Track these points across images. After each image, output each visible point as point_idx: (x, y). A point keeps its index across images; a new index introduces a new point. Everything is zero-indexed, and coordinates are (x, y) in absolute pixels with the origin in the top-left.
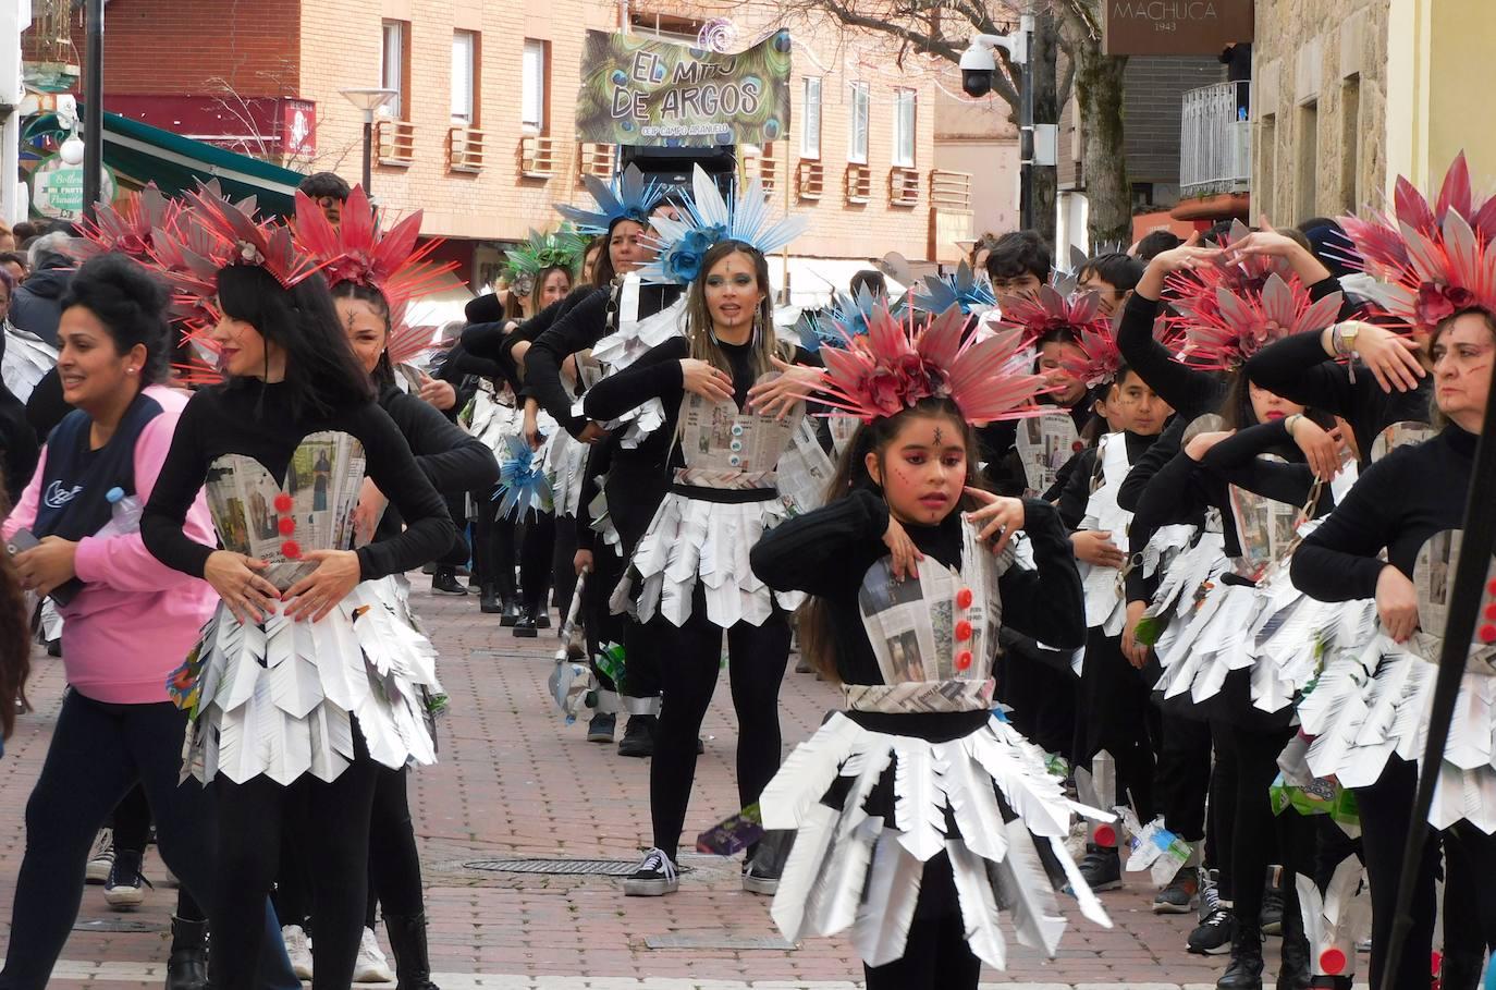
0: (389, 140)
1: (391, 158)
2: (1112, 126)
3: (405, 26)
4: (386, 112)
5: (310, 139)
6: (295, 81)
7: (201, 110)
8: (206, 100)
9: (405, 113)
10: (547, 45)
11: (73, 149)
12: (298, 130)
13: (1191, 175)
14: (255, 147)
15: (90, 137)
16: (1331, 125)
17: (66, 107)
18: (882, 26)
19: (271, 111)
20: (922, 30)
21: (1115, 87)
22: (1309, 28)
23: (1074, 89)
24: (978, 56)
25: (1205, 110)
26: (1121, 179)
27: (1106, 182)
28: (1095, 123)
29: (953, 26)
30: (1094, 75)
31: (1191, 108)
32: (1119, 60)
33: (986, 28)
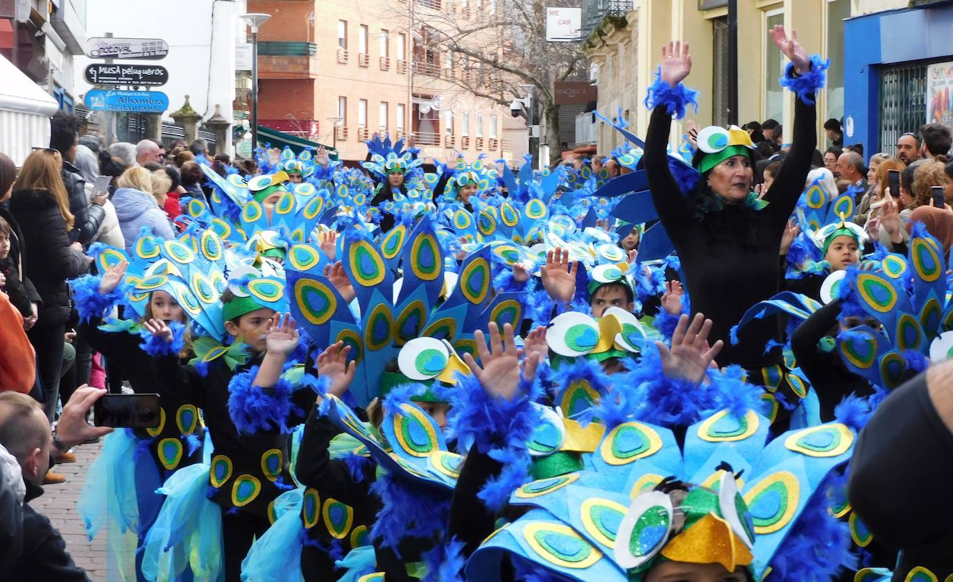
0: (341, 133)
1: (342, 137)
2: (556, 125)
3: (345, 98)
4: (340, 123)
5: (317, 132)
6: (313, 115)
7: (285, 124)
8: (287, 121)
9: (345, 124)
11: (248, 136)
12: (314, 129)
13: (579, 139)
14: (301, 135)
15: (254, 133)
17: (246, 124)
18: (487, 96)
19: (306, 124)
20: (499, 98)
21: (557, 114)
22: (614, 96)
23: (544, 115)
24: (515, 105)
25: (583, 120)
26: (559, 141)
27: (554, 143)
28: (550, 125)
29: (508, 96)
30: (550, 110)
31: (579, 120)
32: (558, 106)
33: (518, 97)
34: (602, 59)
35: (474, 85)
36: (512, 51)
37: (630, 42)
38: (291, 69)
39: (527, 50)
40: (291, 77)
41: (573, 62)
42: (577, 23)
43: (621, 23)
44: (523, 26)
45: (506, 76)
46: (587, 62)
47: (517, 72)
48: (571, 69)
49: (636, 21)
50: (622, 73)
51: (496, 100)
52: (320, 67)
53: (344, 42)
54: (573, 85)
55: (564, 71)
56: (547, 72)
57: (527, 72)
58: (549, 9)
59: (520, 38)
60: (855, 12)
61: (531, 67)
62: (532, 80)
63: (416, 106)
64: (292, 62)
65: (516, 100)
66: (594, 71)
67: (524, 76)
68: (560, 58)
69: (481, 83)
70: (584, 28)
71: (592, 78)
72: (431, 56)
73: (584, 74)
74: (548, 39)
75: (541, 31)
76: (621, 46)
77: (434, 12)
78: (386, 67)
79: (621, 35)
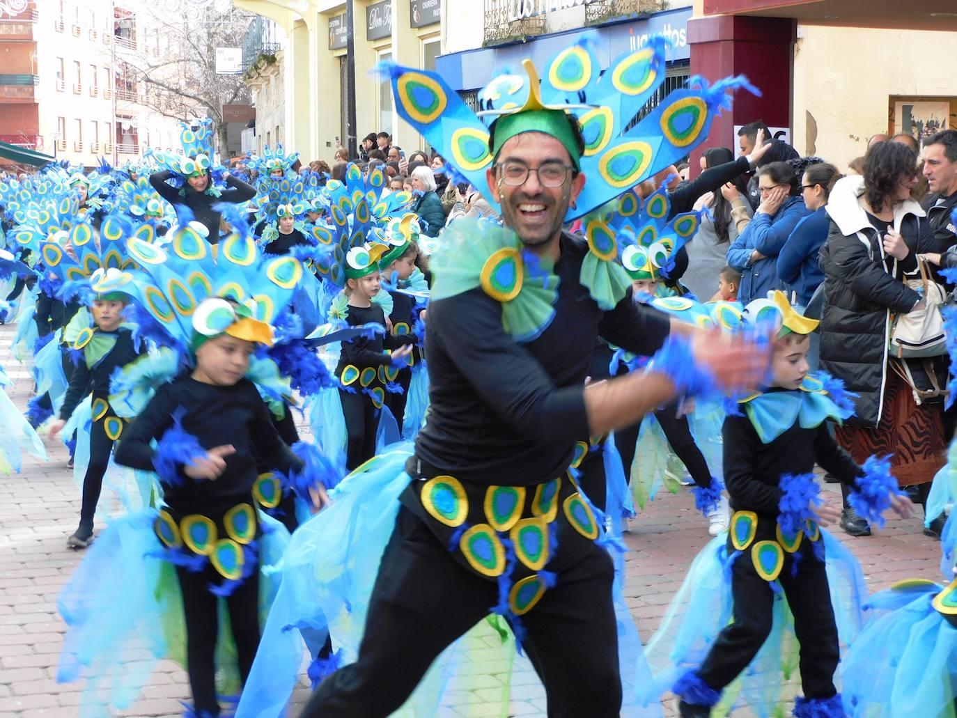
0: (60, 145)
1: (62, 149)
2: (225, 137)
3: (63, 118)
4: (60, 139)
5: (42, 144)
6: (38, 131)
7: (16, 138)
8: (17, 136)
9: (64, 138)
10: (96, 122)
12: (39, 142)
13: (243, 149)
14: (29, 146)
16: (273, 136)
18: (172, 116)
19: (32, 138)
20: (183, 118)
21: (226, 130)
22: (268, 115)
23: (216, 130)
24: (194, 123)
25: (246, 135)
26: (228, 150)
27: (224, 151)
28: (221, 137)
29: (190, 117)
30: (220, 127)
31: (244, 134)
32: (226, 123)
33: (196, 116)
34: (259, 87)
35: (163, 108)
36: (191, 82)
37: (278, 73)
38: (20, 95)
39: (202, 81)
40: (19, 102)
41: (237, 89)
42: (239, 60)
43: (271, 60)
44: (198, 62)
45: (186, 100)
46: (249, 90)
47: (194, 98)
48: (236, 95)
49: (282, 58)
50: (273, 97)
51: (180, 119)
52: (43, 94)
53: (61, 75)
54: (238, 107)
55: (230, 96)
56: (217, 98)
57: (201, 97)
58: (217, 49)
59: (196, 71)
60: (443, 52)
61: (206, 94)
62: (206, 104)
63: (119, 124)
64: (20, 90)
65: (194, 118)
66: (254, 97)
67: (200, 101)
68: (227, 87)
69: (168, 106)
70: (244, 63)
71: (253, 102)
72: (129, 86)
73: (247, 99)
74: (217, 72)
75: (212, 66)
76: (272, 77)
77: (131, 51)
78: (95, 94)
79: (271, 69)
